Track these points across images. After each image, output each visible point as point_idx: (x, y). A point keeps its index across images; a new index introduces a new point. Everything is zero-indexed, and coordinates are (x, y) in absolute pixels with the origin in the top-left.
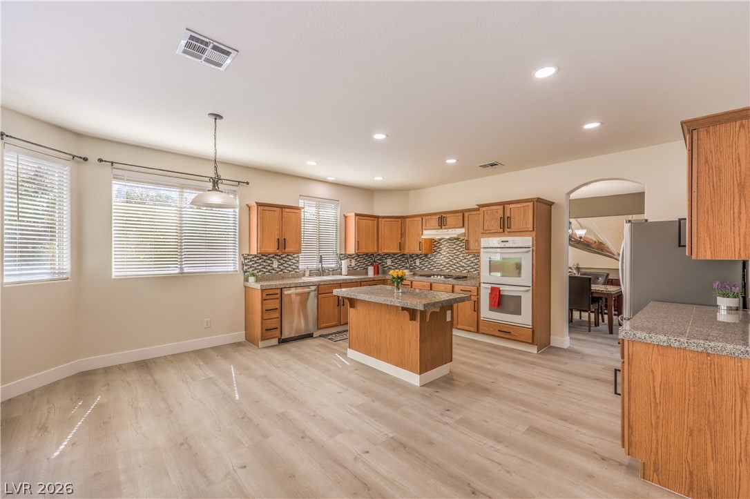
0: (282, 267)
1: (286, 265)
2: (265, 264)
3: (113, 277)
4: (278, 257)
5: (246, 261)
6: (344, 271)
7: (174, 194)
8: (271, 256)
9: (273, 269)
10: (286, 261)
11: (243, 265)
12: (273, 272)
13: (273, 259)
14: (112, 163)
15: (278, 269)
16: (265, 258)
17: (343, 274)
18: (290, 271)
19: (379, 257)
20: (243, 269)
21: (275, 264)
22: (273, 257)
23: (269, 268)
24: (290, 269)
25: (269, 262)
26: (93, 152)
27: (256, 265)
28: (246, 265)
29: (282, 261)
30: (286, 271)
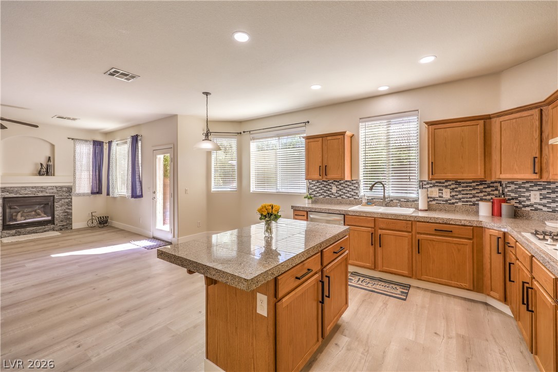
0: (340, 193)
1: (344, 191)
2: (325, 189)
3: (251, 191)
4: (336, 183)
5: (311, 186)
6: (422, 205)
7: (274, 141)
8: (331, 181)
9: (332, 194)
10: (344, 187)
11: (309, 188)
12: (333, 196)
13: (332, 185)
14: (250, 131)
15: (336, 195)
16: (325, 183)
17: (420, 208)
18: (349, 197)
19: (513, 187)
20: (309, 192)
21: (334, 190)
22: (332, 183)
23: (329, 192)
24: (348, 195)
25: (329, 187)
26: (247, 128)
27: (318, 189)
28: (311, 189)
29: (340, 187)
30: (344, 197)
